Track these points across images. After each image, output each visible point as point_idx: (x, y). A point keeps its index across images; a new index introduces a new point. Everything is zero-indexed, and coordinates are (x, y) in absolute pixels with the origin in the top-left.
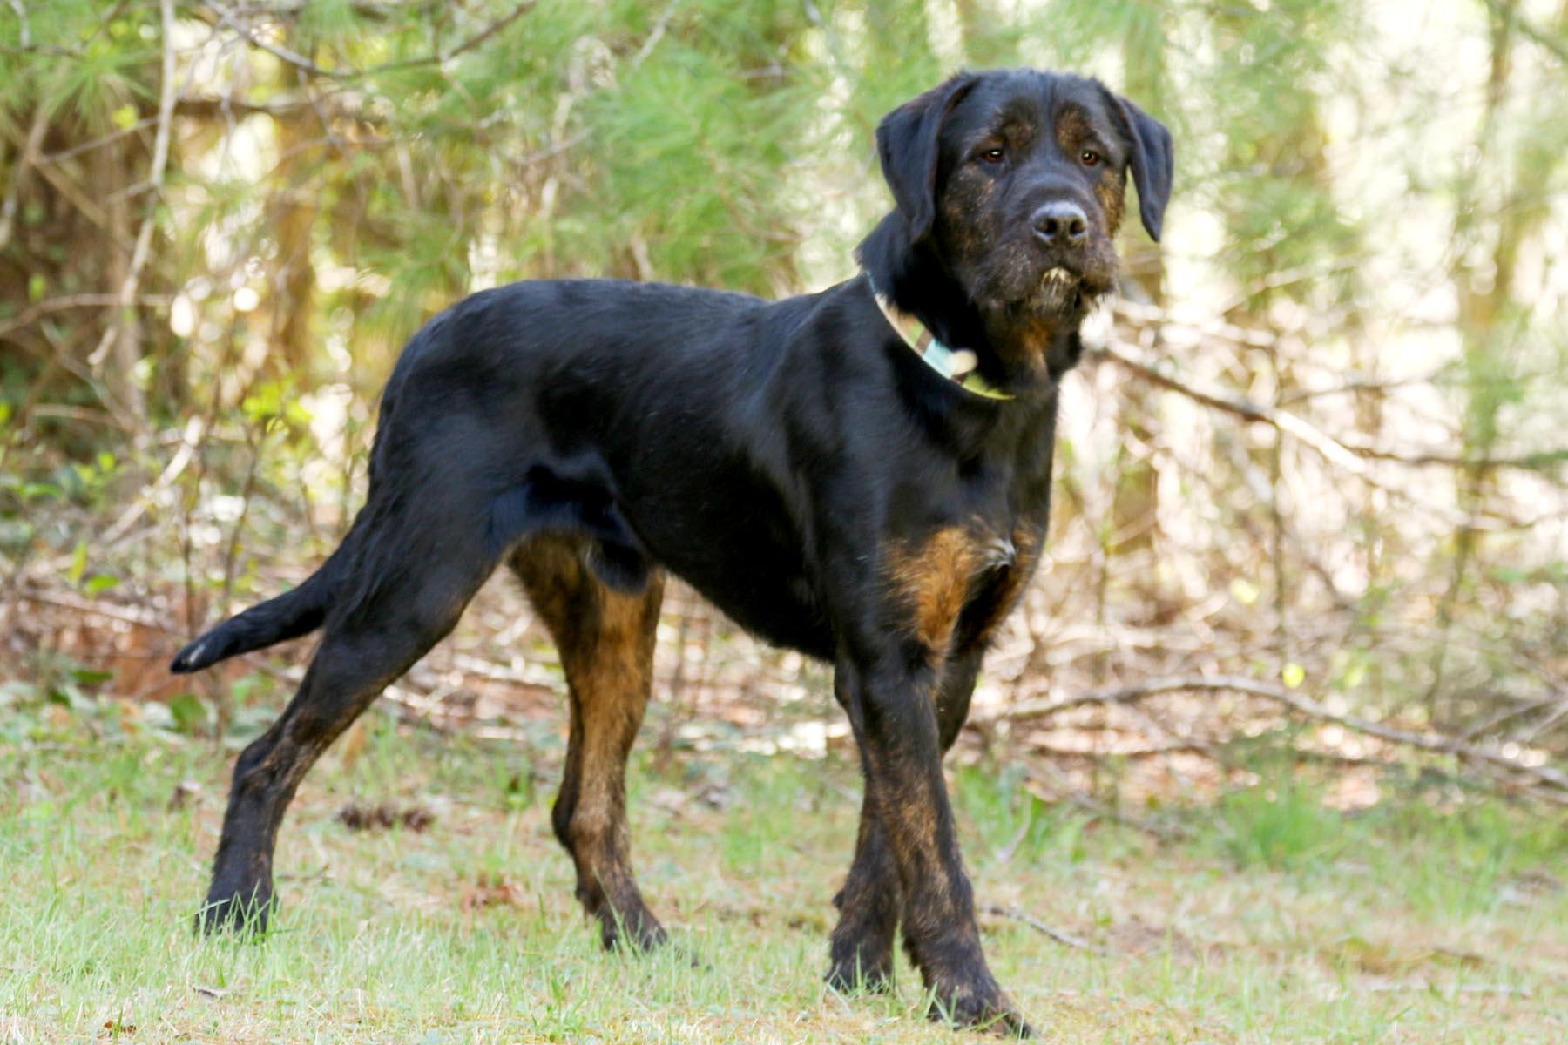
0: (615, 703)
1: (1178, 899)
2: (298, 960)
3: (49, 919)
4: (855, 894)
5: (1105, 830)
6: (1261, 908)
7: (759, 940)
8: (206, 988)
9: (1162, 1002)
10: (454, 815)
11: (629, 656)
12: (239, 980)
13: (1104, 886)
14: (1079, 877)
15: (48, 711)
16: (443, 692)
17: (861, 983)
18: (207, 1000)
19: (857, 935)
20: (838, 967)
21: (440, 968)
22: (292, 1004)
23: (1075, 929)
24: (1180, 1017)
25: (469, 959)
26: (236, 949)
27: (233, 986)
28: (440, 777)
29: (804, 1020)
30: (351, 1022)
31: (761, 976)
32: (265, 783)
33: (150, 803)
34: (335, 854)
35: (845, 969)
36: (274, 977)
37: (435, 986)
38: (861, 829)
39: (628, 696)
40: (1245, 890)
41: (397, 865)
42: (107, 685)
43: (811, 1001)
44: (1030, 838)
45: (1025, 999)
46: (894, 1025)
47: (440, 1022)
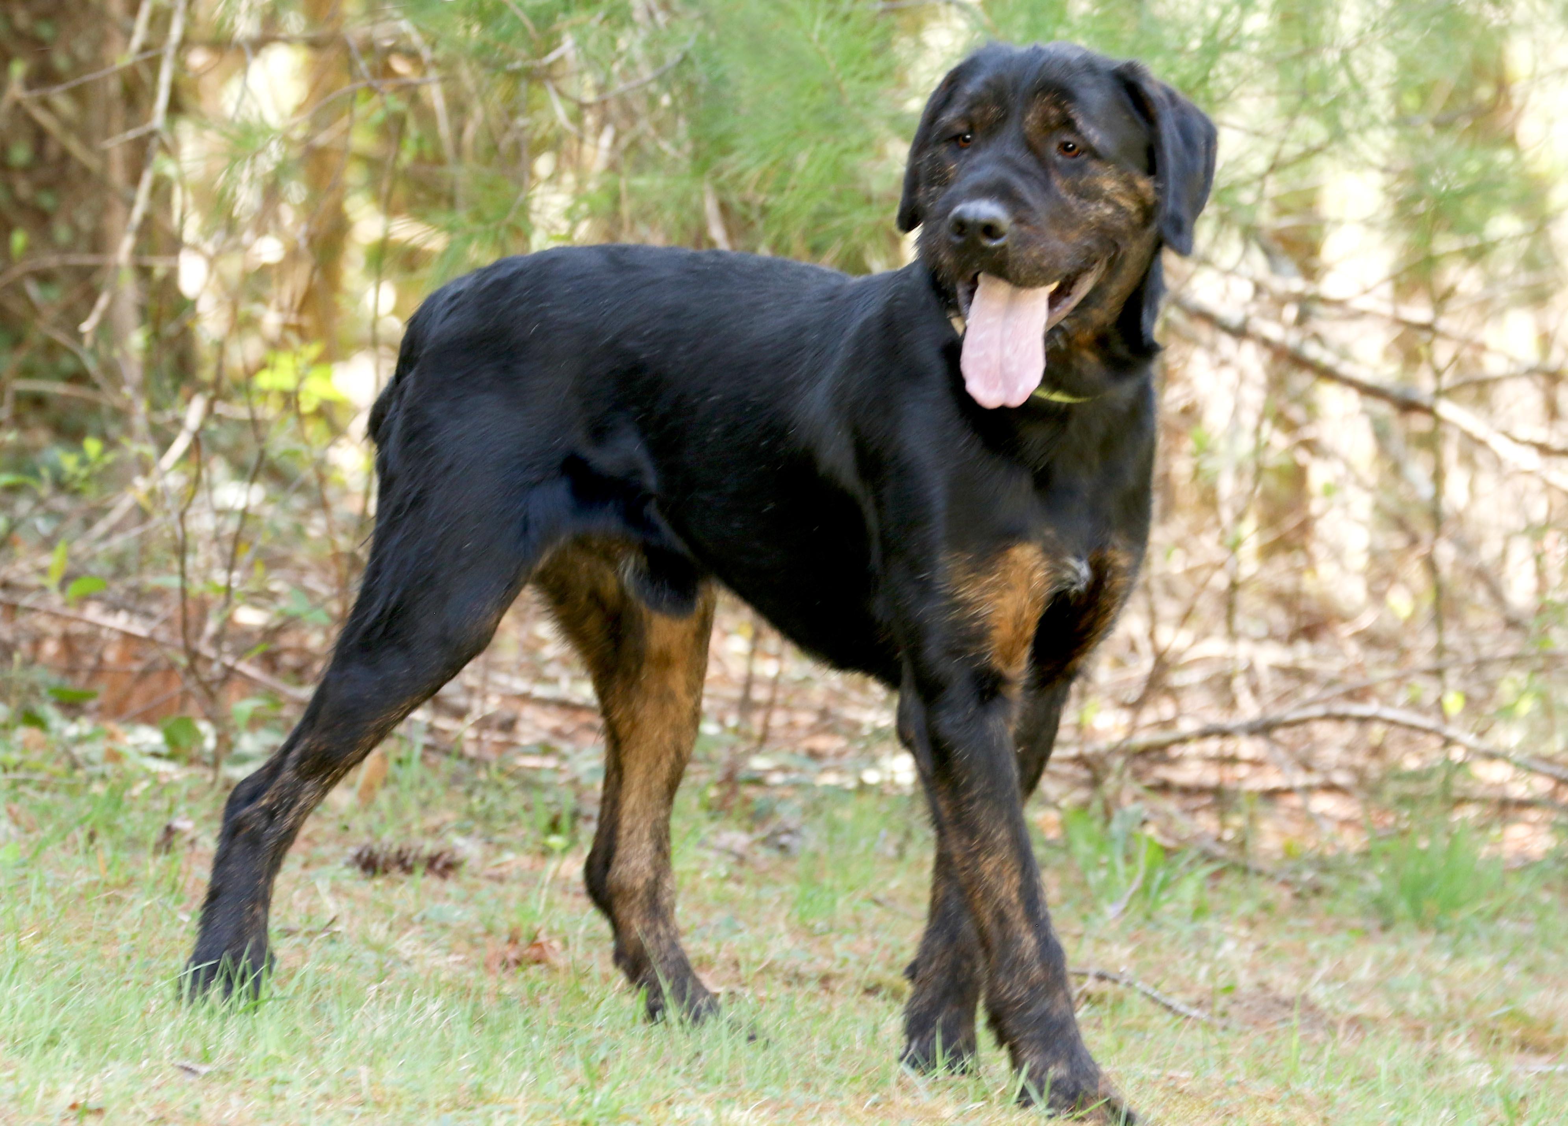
0: (660, 737)
1: (1314, 963)
2: (295, 1031)
3: (10, 981)
4: (931, 962)
5: (1230, 882)
6: (1408, 975)
7: (830, 1008)
8: (187, 1063)
9: (1287, 1086)
10: (486, 858)
11: (678, 680)
12: (226, 1055)
13: (1229, 946)
14: (1201, 937)
15: (22, 733)
16: (476, 714)
17: (941, 1062)
18: (190, 1079)
19: (934, 1008)
20: (914, 1044)
21: (458, 1042)
22: (286, 1083)
23: (1193, 997)
24: (1307, 1104)
25: (491, 1030)
26: (225, 1017)
27: (220, 1061)
28: (470, 814)
29: (876, 1104)
30: (355, 1104)
31: (827, 1052)
32: (264, 823)
33: (135, 843)
34: (346, 905)
35: (923, 1045)
36: (266, 1051)
37: (452, 1064)
38: (935, 888)
39: (677, 728)
40: (1392, 952)
41: (417, 918)
42: (91, 704)
43: (883, 1082)
44: (1145, 890)
45: (1129, 1082)
46: (978, 1112)
47: (457, 1106)
